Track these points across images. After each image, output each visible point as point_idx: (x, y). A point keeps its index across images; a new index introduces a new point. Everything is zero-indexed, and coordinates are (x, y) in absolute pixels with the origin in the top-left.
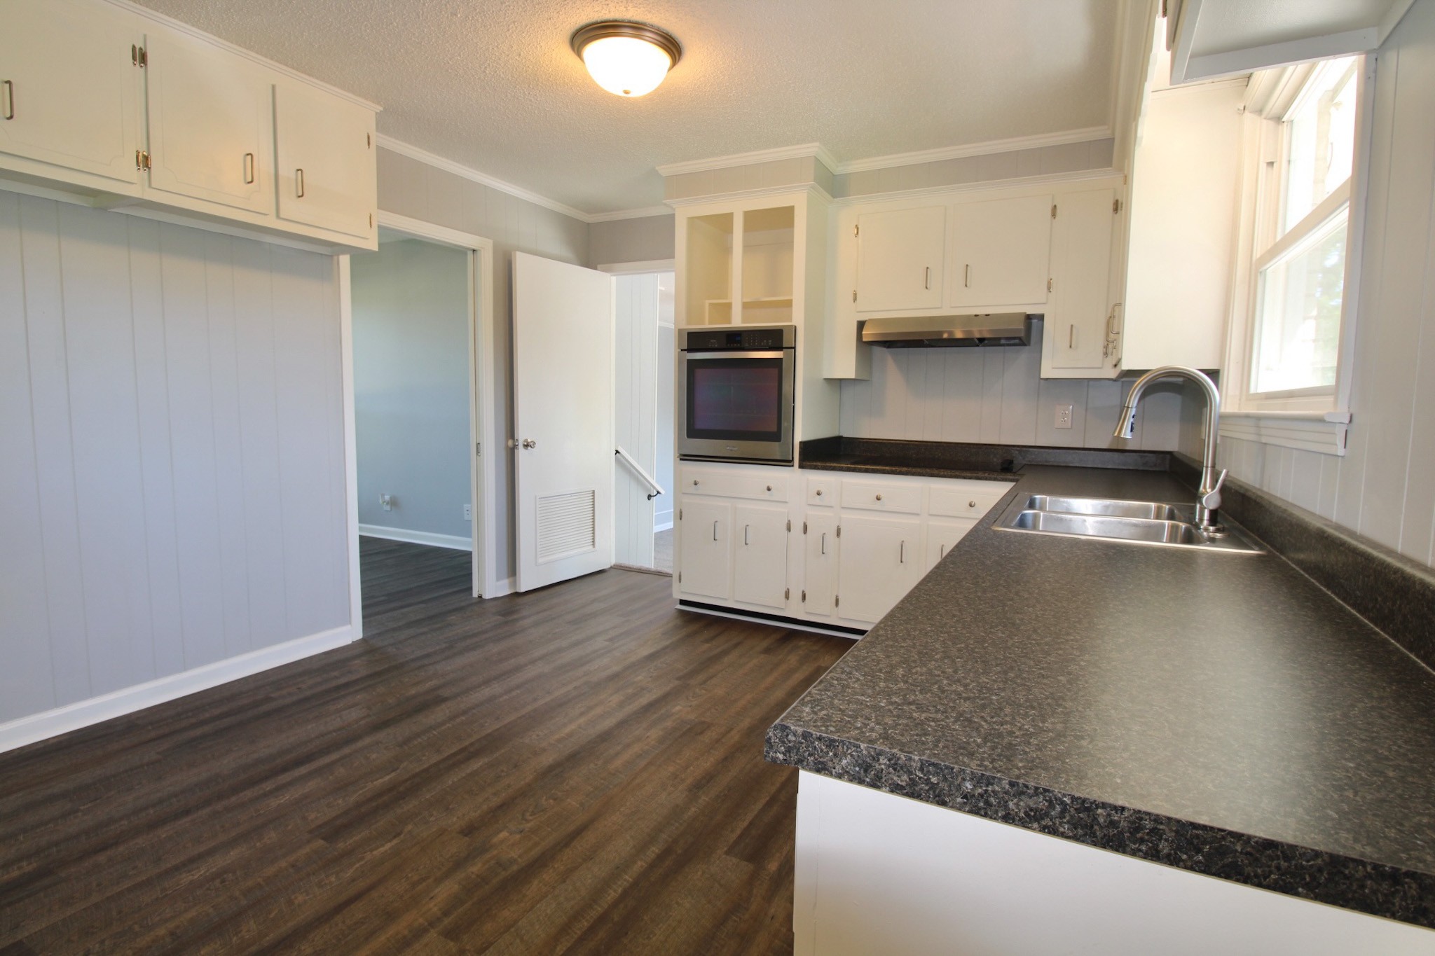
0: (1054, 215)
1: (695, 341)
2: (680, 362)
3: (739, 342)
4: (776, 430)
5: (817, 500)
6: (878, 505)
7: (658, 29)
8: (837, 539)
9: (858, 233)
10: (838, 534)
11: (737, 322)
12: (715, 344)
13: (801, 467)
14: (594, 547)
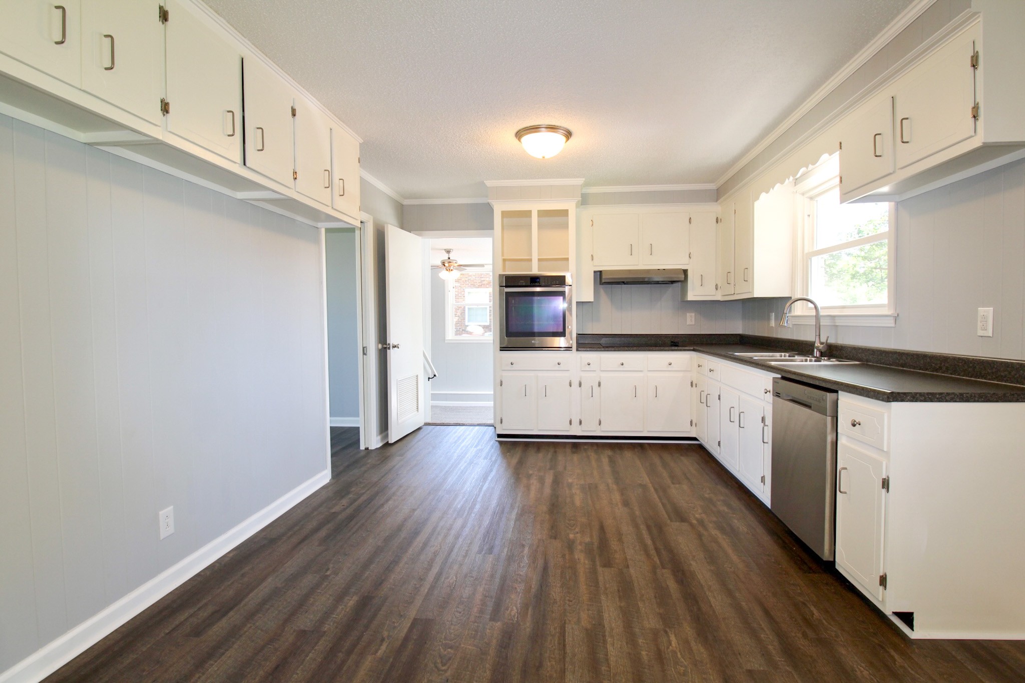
0: (690, 222)
1: (510, 281)
2: (501, 293)
3: (539, 282)
4: (562, 331)
5: (588, 368)
6: (621, 368)
7: (566, 129)
8: (599, 388)
9: (592, 225)
10: (599, 385)
11: (535, 271)
12: (522, 282)
13: (577, 350)
14: (418, 412)
